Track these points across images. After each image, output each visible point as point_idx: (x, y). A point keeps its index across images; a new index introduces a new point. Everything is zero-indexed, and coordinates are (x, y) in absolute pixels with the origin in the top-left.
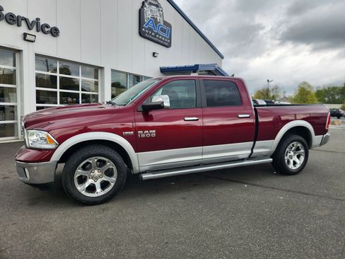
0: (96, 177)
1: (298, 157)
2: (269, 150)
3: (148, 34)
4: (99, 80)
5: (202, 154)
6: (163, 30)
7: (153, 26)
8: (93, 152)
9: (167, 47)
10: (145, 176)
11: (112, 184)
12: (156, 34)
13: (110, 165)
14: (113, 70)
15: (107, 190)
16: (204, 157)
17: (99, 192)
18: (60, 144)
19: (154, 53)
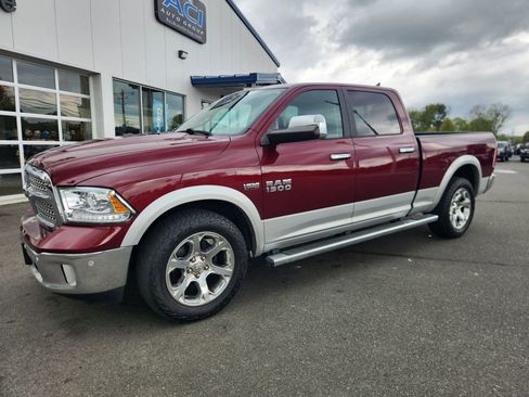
0: (198, 269)
1: (462, 210)
2: (431, 203)
3: (170, 18)
4: (92, 97)
5: (352, 215)
6: (193, 14)
7: (178, 6)
8: (195, 224)
9: (200, 43)
10: (278, 259)
11: (228, 279)
12: (183, 19)
13: (221, 244)
14: (115, 79)
15: (219, 290)
16: (356, 219)
17: (207, 295)
18: (138, 212)
19: (180, 53)
